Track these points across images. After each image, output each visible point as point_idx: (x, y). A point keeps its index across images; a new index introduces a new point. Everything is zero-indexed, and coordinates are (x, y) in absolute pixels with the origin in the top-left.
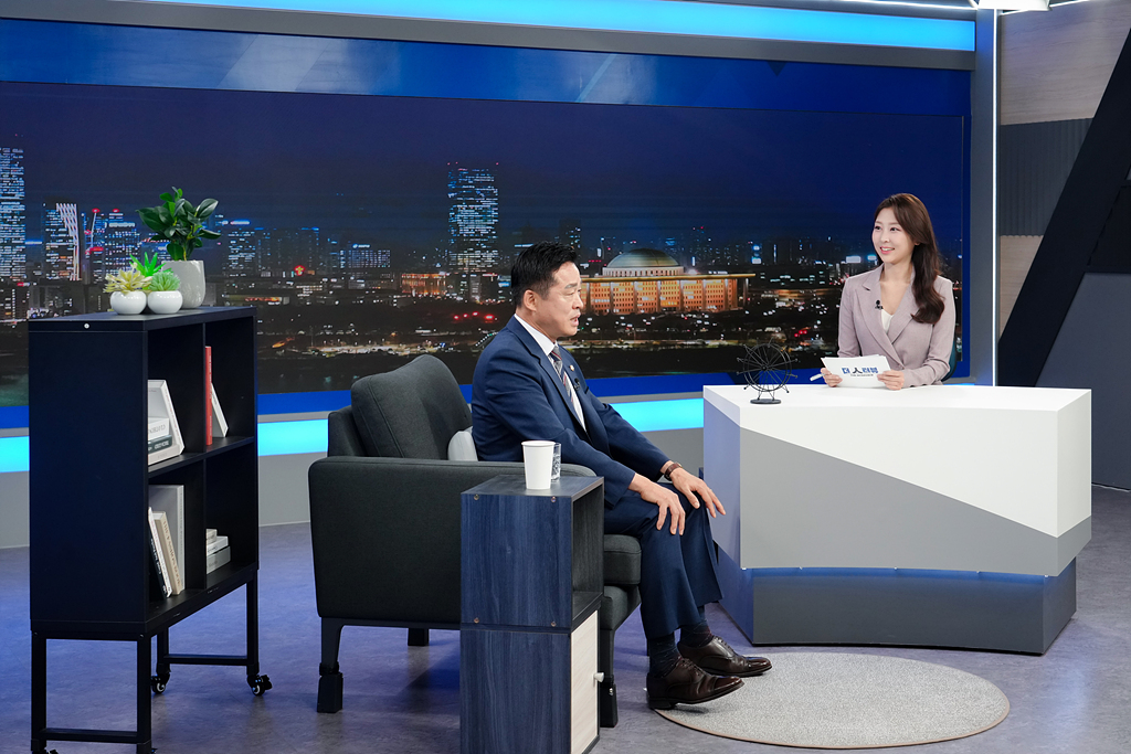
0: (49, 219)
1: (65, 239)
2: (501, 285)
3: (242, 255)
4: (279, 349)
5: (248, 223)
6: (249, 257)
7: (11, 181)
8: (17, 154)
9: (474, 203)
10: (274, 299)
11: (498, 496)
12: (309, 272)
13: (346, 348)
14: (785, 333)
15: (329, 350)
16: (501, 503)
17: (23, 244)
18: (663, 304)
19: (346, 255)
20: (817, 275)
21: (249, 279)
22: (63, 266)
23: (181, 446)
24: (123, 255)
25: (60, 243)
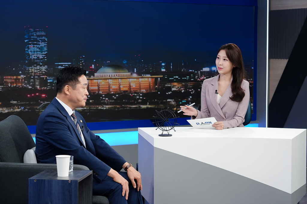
2: (49, 81)
9: (36, 44)
11: (45, 180)
14: (176, 102)
16: (46, 183)
18: (122, 89)
20: (190, 76)
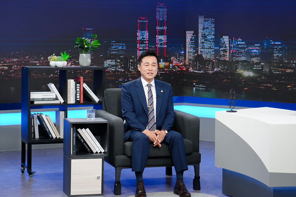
0: (221, 41)
1: (225, 47)
3: (278, 54)
4: (290, 88)
5: (280, 43)
6: (280, 55)
7: (211, 29)
8: (213, 20)
10: (288, 70)
17: (214, 48)
21: (280, 62)
22: (224, 56)
23: (62, 101)
24: (241, 53)
25: (224, 48)
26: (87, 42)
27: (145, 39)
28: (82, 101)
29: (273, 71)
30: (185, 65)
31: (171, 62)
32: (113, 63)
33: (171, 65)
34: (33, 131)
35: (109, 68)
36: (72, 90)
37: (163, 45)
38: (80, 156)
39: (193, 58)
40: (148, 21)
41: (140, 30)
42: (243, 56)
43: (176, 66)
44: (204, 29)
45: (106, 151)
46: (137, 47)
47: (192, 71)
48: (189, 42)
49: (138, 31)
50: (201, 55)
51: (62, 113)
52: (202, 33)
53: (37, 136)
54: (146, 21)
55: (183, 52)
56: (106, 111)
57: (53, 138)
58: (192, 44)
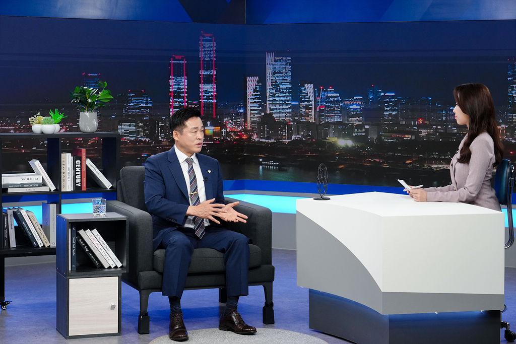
0: (301, 91)
1: (308, 102)
3: (391, 112)
4: (409, 164)
5: (394, 94)
6: (394, 113)
7: (286, 73)
8: (288, 60)
10: (407, 136)
12: (426, 122)
13: (445, 166)
15: (436, 166)
17: (290, 104)
19: (446, 112)
21: (395, 124)
22: (307, 115)
23: (53, 188)
24: (334, 110)
25: (306, 103)
26: (91, 94)
27: (182, 89)
28: (84, 188)
29: (383, 137)
30: (245, 130)
31: (224, 126)
32: (133, 129)
33: (223, 130)
34: (6, 236)
35: (126, 136)
36: (69, 170)
37: (210, 99)
38: (83, 273)
39: (259, 120)
40: (186, 62)
41: (174, 75)
42: (336, 116)
43: (232, 132)
44: (274, 74)
45: (125, 264)
46: (170, 102)
47: (257, 140)
48: (251, 94)
49: (171, 77)
50: (271, 115)
51: (53, 207)
52: (271, 80)
53: (13, 244)
54: (183, 62)
55: (242, 111)
56: (124, 201)
57: (38, 246)
58: (256, 98)
